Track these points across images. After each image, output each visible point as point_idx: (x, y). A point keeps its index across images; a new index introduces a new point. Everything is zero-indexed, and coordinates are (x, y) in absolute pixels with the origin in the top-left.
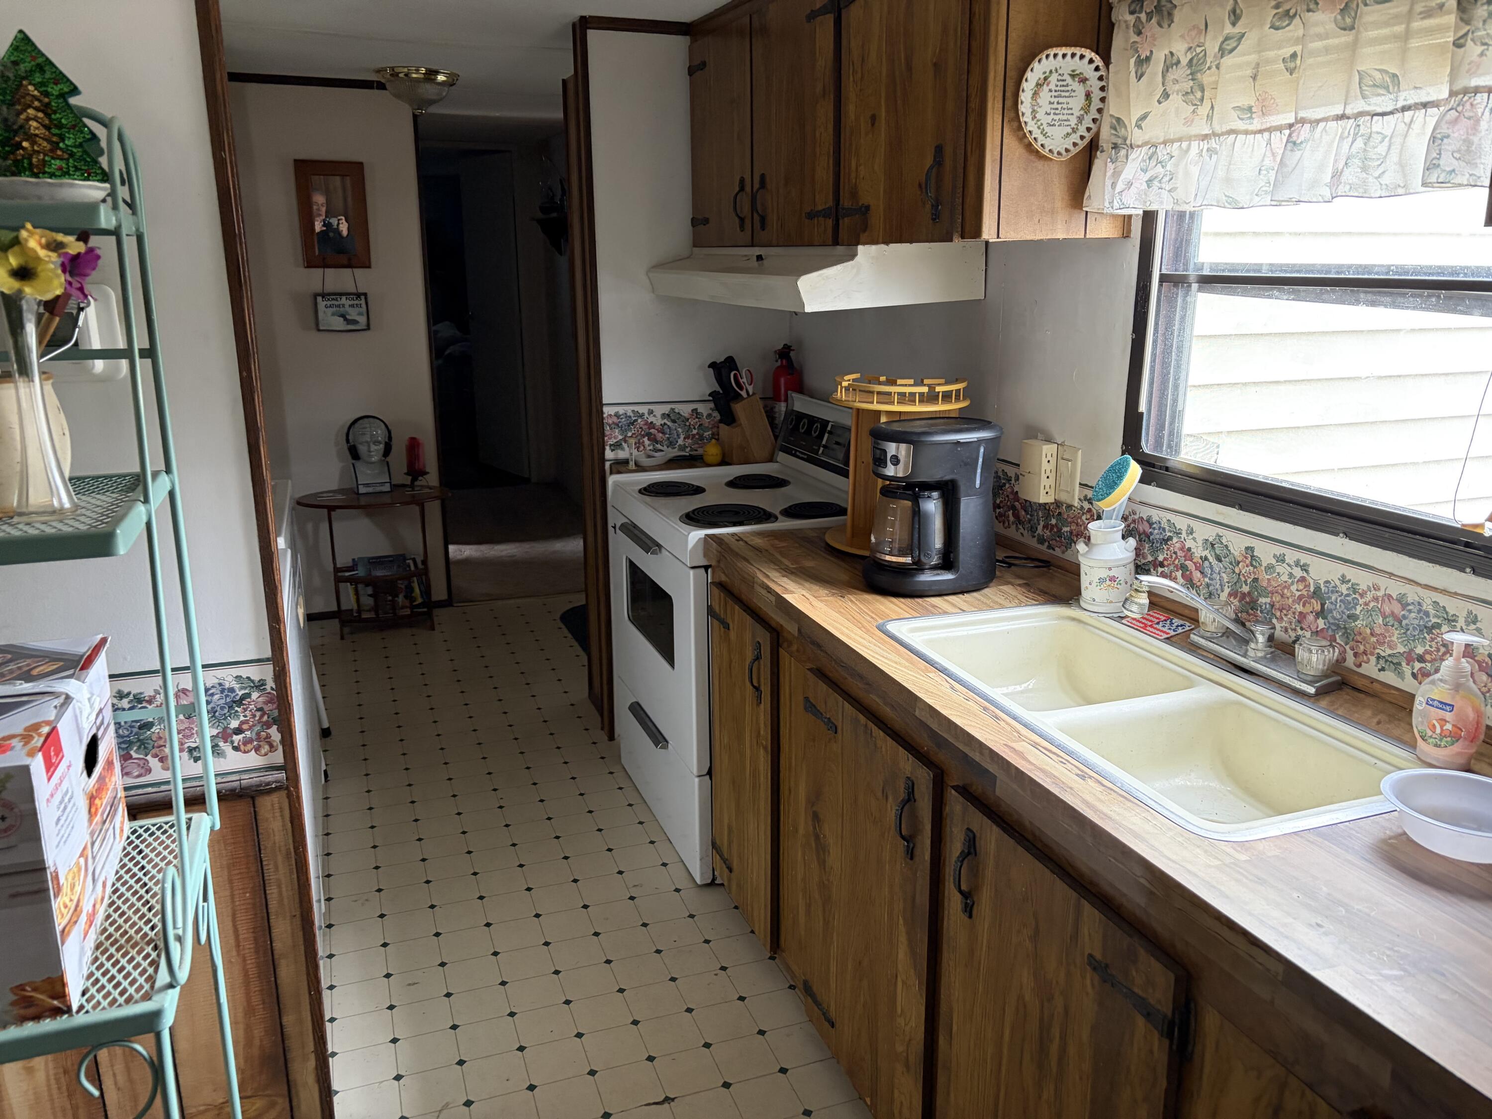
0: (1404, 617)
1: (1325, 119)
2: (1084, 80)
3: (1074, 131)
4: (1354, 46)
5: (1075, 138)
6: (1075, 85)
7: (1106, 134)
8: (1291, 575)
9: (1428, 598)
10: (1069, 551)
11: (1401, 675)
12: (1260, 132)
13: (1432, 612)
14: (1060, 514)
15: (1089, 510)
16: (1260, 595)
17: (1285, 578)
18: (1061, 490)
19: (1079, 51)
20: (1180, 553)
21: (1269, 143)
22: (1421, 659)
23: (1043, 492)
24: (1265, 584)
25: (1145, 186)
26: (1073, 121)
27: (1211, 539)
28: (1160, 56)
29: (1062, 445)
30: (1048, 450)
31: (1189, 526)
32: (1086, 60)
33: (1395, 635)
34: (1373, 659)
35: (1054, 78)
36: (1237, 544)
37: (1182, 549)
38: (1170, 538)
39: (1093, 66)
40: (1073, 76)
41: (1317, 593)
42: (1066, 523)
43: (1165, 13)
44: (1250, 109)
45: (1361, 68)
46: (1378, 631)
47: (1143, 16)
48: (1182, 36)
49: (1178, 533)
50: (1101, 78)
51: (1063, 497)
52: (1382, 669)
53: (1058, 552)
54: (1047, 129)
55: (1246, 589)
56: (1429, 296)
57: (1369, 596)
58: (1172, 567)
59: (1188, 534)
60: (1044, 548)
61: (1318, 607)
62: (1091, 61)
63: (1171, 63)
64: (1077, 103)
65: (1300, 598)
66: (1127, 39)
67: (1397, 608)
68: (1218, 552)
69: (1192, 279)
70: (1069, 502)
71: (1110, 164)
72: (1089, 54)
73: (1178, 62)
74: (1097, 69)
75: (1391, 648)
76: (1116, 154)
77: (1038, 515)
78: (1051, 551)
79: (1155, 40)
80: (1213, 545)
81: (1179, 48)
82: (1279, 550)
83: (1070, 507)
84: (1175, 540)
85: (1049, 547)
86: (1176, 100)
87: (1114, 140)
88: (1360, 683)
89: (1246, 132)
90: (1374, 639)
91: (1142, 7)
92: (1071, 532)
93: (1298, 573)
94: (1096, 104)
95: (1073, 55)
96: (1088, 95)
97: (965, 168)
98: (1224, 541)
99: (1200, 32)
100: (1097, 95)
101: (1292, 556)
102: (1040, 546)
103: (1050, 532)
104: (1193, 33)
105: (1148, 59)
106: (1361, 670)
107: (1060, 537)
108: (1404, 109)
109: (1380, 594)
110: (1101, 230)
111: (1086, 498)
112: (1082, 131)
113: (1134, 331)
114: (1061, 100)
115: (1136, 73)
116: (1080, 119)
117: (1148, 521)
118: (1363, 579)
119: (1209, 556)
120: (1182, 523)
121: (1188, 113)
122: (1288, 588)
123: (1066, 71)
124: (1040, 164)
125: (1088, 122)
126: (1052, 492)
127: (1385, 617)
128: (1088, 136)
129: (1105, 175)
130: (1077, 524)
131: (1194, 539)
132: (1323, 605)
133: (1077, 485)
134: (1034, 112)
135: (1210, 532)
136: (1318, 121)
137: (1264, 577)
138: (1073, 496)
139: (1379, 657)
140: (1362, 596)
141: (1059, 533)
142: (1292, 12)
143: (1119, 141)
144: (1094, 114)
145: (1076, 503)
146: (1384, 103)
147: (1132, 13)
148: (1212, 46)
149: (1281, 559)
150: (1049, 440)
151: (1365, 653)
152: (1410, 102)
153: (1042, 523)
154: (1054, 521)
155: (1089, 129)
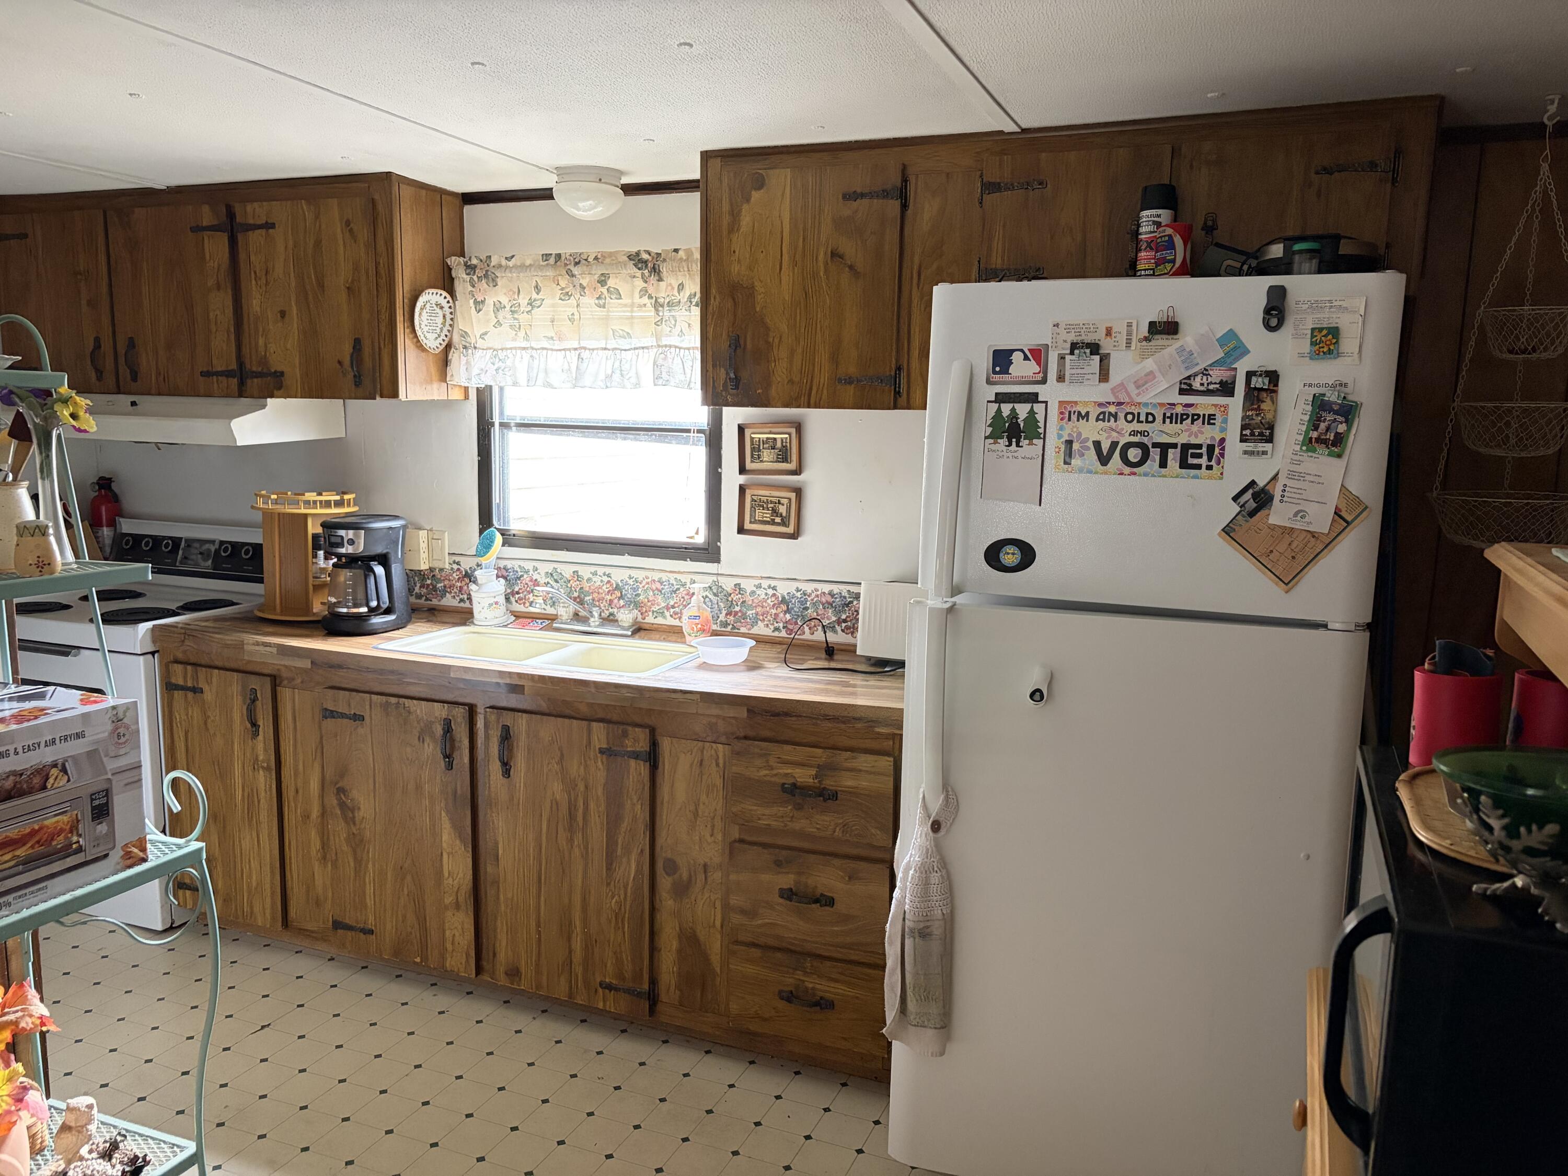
0: (663, 589)
1: (597, 349)
2: (442, 308)
3: (439, 336)
4: (607, 318)
5: (439, 340)
6: (438, 310)
7: (456, 338)
8: (602, 581)
9: (672, 577)
10: (444, 599)
11: (665, 617)
12: (560, 350)
13: (675, 583)
14: (434, 576)
15: (458, 569)
16: (585, 596)
17: (599, 583)
18: (433, 560)
19: (440, 291)
20: (530, 584)
21: (565, 357)
22: (673, 607)
23: (422, 562)
24: (587, 589)
25: (495, 373)
26: (438, 331)
27: (550, 571)
28: (490, 302)
29: (431, 530)
30: (423, 534)
31: (534, 567)
32: (443, 296)
33: (660, 599)
34: (650, 613)
35: (428, 305)
36: (567, 571)
37: (531, 580)
38: (522, 576)
39: (446, 300)
40: (437, 305)
41: (617, 588)
42: (440, 581)
43: (490, 279)
44: (552, 338)
45: (613, 328)
46: (651, 599)
47: (475, 278)
48: (505, 294)
49: (527, 572)
50: (450, 307)
51: (437, 565)
52: (656, 617)
53: (435, 602)
54: (427, 335)
55: (576, 594)
56: (652, 435)
57: (644, 583)
58: (525, 593)
59: (534, 571)
60: (422, 601)
61: (619, 595)
62: (445, 298)
63: (498, 307)
64: (440, 320)
65: (609, 592)
66: (464, 288)
67: (658, 585)
68: (555, 577)
69: (512, 425)
70: (441, 566)
71: (462, 357)
72: (445, 294)
73: (505, 307)
74: (448, 302)
75: (658, 605)
76: (466, 352)
77: (414, 580)
78: (429, 602)
79: (486, 292)
80: (551, 574)
81: (505, 300)
82: (593, 569)
83: (441, 570)
84: (525, 576)
85: (427, 599)
86: (505, 327)
87: (464, 343)
88: (647, 627)
89: (552, 350)
90: (650, 604)
91: (475, 272)
92: (445, 586)
93: (606, 579)
94: (449, 322)
95: (437, 293)
96: (444, 316)
97: (380, 354)
98: (559, 570)
99: (514, 293)
100: (448, 316)
101: (601, 570)
102: (418, 601)
103: (427, 589)
104: (511, 293)
105: (483, 302)
106: (645, 621)
107: (435, 591)
108: (635, 349)
109: (649, 580)
110: (457, 395)
111: (454, 562)
112: (443, 337)
113: (479, 455)
114: (432, 318)
115: (476, 308)
116: (441, 330)
117: (504, 569)
118: (640, 575)
119: (550, 581)
120: (529, 566)
121: (514, 335)
122: (601, 588)
123: (433, 302)
124: (423, 354)
125: (445, 332)
126: (427, 562)
127: (653, 591)
128: (447, 340)
129: (460, 364)
130: (449, 580)
131: (539, 573)
132: (621, 593)
133: (447, 554)
134: (420, 324)
135: (549, 567)
136: (593, 350)
137: (586, 586)
138: (445, 562)
139: (653, 612)
140: (640, 583)
141: (435, 589)
142: (570, 293)
143: (468, 345)
144: (447, 327)
145: (447, 566)
146: (623, 343)
147: (468, 274)
148: (523, 301)
149: (595, 574)
150: (420, 528)
151: (646, 611)
152: (638, 346)
153: (418, 585)
154: (429, 582)
155: (446, 336)
